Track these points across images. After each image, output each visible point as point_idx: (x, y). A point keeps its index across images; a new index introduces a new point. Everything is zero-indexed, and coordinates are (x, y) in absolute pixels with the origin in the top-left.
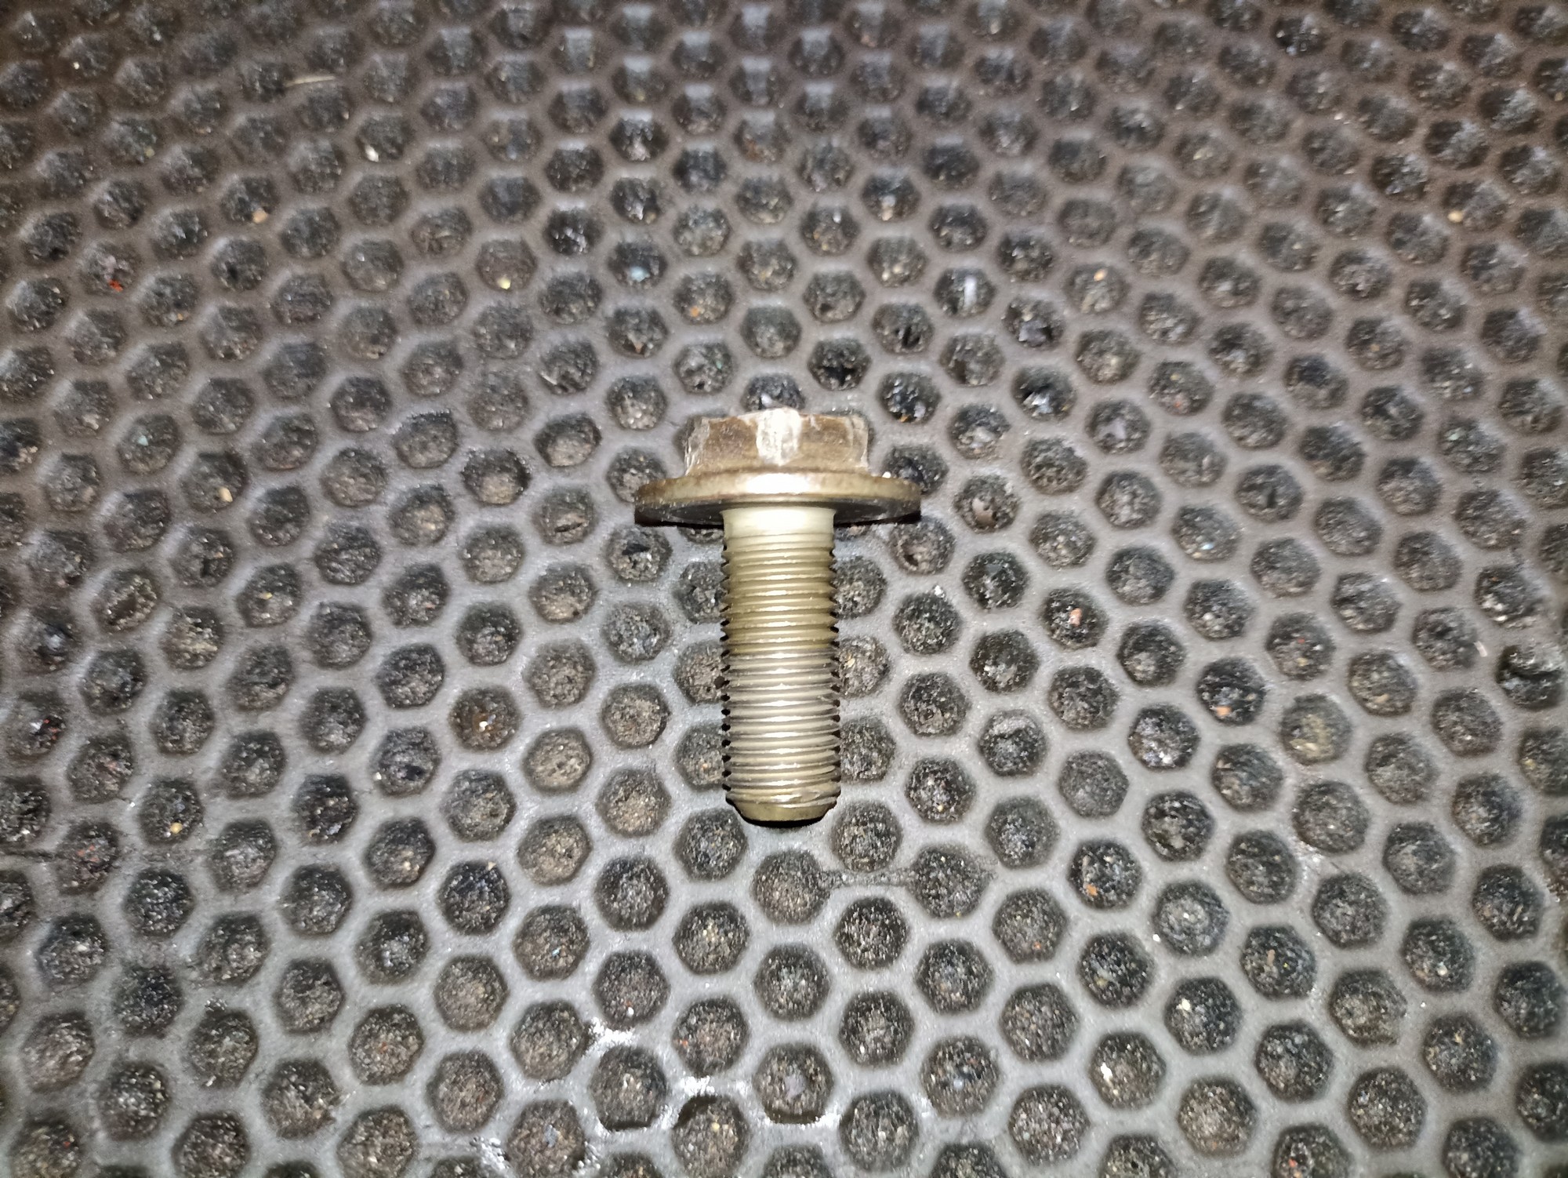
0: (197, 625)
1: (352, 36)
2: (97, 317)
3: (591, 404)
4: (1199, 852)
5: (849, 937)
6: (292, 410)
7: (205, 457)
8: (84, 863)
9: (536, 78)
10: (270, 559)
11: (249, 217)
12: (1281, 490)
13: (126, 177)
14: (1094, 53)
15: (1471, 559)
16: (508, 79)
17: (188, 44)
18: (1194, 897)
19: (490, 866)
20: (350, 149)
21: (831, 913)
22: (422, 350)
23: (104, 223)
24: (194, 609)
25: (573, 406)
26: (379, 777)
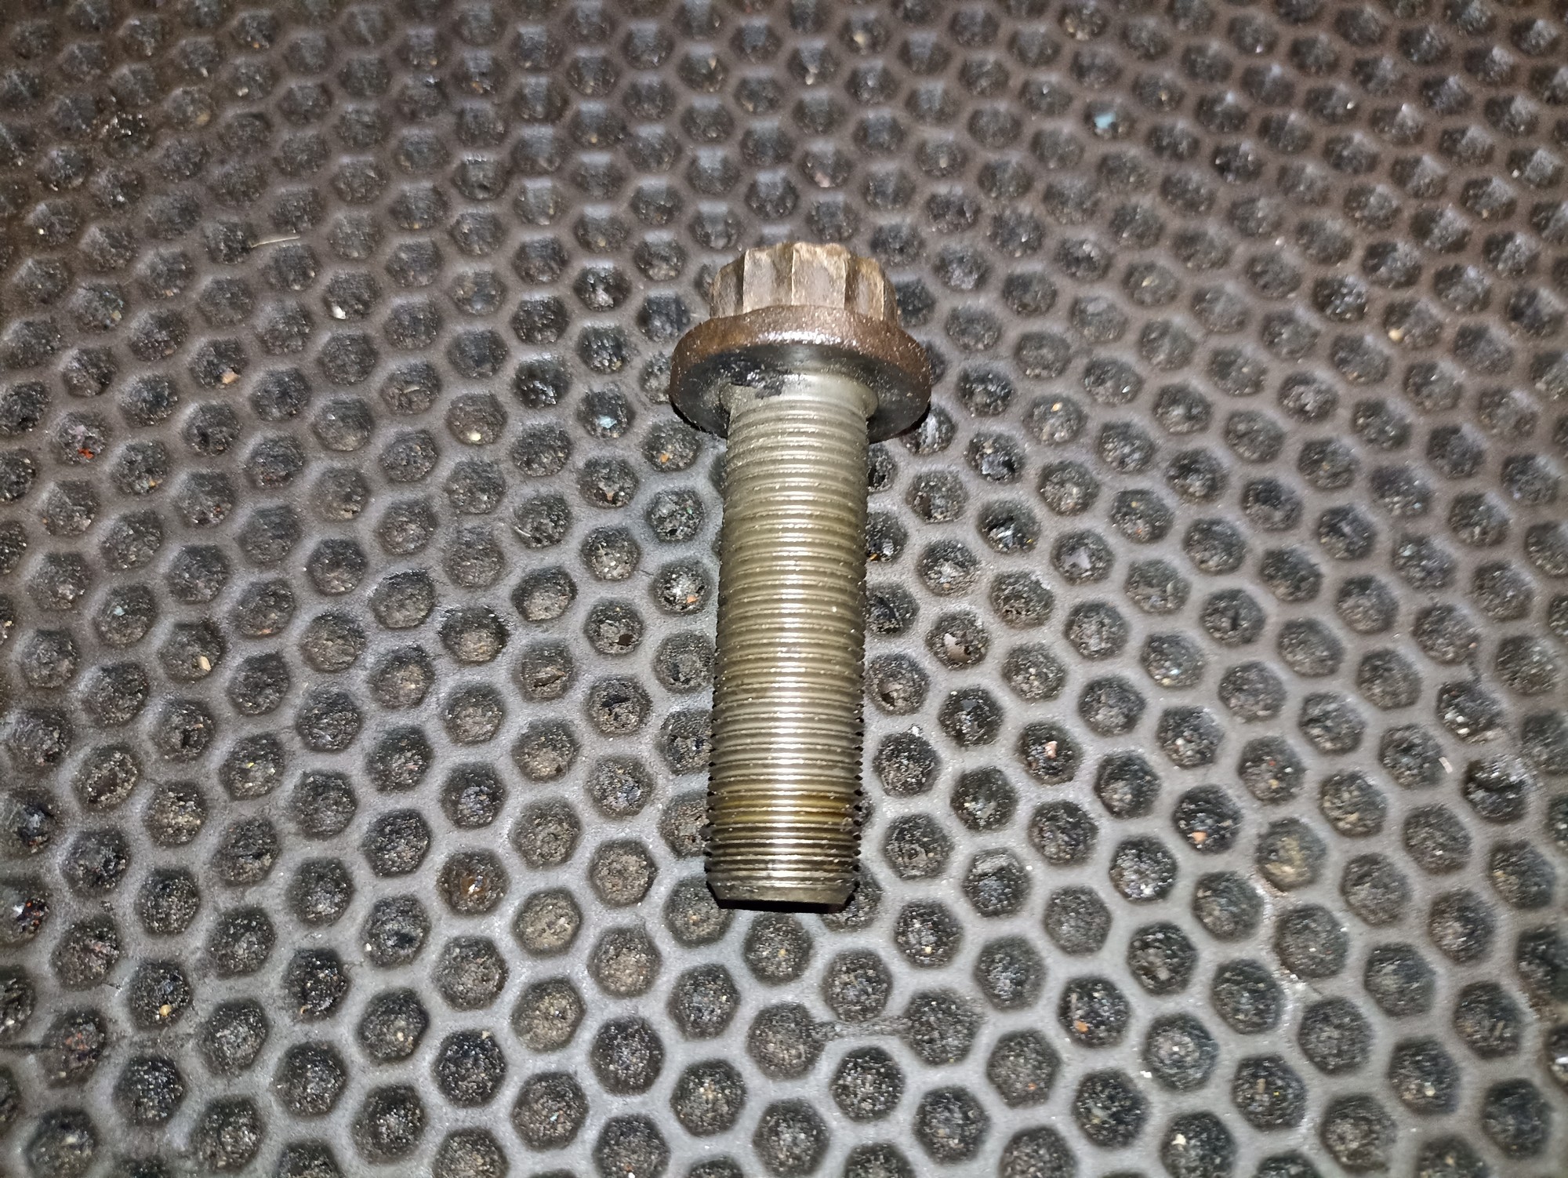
0: (180, 799)
1: (315, 193)
2: (68, 487)
3: (567, 556)
4: (1184, 984)
5: (845, 1087)
6: (270, 576)
7: (181, 627)
8: (71, 1051)
9: (496, 231)
10: (251, 729)
11: (218, 379)
12: (1243, 612)
13: (94, 343)
14: (1040, 186)
15: (1431, 675)
16: (470, 230)
17: (152, 208)
18: (1183, 1029)
19: (485, 1035)
20: (317, 308)
21: (826, 1067)
22: (395, 509)
23: (74, 391)
24: (176, 784)
25: (549, 559)
26: (369, 948)
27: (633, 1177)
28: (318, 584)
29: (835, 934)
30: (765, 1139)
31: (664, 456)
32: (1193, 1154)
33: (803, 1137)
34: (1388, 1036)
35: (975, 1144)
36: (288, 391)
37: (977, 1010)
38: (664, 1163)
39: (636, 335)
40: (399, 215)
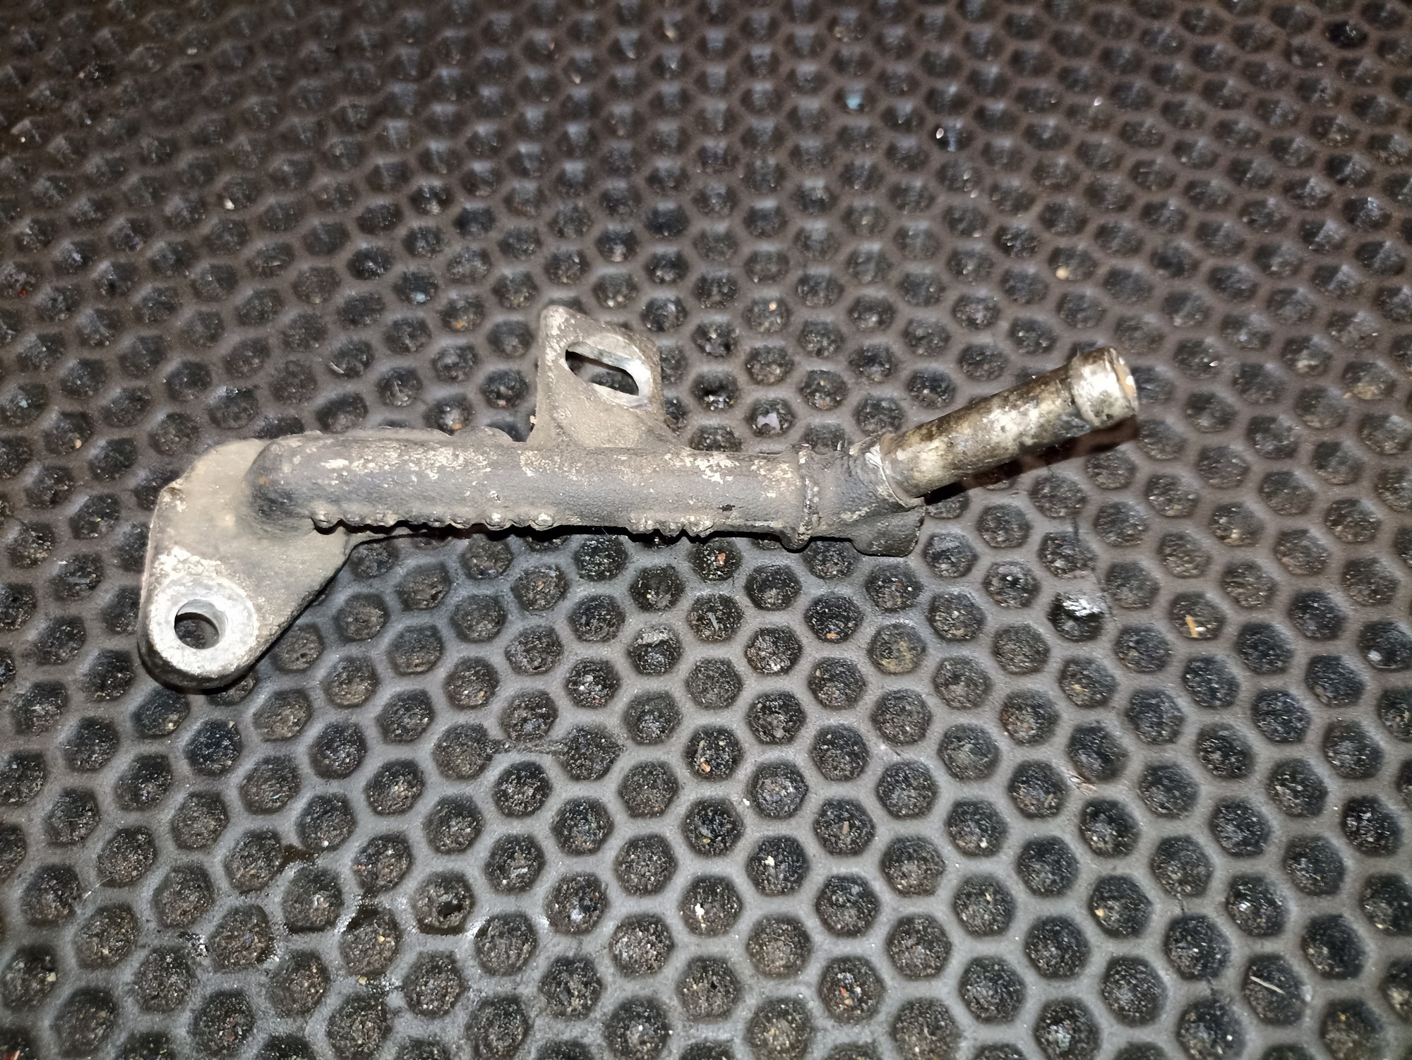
0: (39, 538)
1: (227, 121)
3: (364, 387)
4: (792, 740)
6: (140, 383)
7: (65, 415)
9: (360, 153)
10: (101, 490)
11: (132, 248)
13: (43, 216)
16: (342, 155)
17: (108, 125)
18: (786, 776)
19: (231, 725)
20: (211, 199)
21: (493, 774)
22: (244, 345)
23: (22, 248)
24: (36, 524)
25: (350, 387)
27: (326, 843)
28: (173, 393)
29: (519, 678)
30: (436, 826)
31: (460, 324)
32: (781, 876)
33: (468, 830)
34: (949, 792)
35: (599, 845)
36: (183, 259)
37: (620, 742)
38: (350, 833)
39: (451, 233)
40: (290, 141)
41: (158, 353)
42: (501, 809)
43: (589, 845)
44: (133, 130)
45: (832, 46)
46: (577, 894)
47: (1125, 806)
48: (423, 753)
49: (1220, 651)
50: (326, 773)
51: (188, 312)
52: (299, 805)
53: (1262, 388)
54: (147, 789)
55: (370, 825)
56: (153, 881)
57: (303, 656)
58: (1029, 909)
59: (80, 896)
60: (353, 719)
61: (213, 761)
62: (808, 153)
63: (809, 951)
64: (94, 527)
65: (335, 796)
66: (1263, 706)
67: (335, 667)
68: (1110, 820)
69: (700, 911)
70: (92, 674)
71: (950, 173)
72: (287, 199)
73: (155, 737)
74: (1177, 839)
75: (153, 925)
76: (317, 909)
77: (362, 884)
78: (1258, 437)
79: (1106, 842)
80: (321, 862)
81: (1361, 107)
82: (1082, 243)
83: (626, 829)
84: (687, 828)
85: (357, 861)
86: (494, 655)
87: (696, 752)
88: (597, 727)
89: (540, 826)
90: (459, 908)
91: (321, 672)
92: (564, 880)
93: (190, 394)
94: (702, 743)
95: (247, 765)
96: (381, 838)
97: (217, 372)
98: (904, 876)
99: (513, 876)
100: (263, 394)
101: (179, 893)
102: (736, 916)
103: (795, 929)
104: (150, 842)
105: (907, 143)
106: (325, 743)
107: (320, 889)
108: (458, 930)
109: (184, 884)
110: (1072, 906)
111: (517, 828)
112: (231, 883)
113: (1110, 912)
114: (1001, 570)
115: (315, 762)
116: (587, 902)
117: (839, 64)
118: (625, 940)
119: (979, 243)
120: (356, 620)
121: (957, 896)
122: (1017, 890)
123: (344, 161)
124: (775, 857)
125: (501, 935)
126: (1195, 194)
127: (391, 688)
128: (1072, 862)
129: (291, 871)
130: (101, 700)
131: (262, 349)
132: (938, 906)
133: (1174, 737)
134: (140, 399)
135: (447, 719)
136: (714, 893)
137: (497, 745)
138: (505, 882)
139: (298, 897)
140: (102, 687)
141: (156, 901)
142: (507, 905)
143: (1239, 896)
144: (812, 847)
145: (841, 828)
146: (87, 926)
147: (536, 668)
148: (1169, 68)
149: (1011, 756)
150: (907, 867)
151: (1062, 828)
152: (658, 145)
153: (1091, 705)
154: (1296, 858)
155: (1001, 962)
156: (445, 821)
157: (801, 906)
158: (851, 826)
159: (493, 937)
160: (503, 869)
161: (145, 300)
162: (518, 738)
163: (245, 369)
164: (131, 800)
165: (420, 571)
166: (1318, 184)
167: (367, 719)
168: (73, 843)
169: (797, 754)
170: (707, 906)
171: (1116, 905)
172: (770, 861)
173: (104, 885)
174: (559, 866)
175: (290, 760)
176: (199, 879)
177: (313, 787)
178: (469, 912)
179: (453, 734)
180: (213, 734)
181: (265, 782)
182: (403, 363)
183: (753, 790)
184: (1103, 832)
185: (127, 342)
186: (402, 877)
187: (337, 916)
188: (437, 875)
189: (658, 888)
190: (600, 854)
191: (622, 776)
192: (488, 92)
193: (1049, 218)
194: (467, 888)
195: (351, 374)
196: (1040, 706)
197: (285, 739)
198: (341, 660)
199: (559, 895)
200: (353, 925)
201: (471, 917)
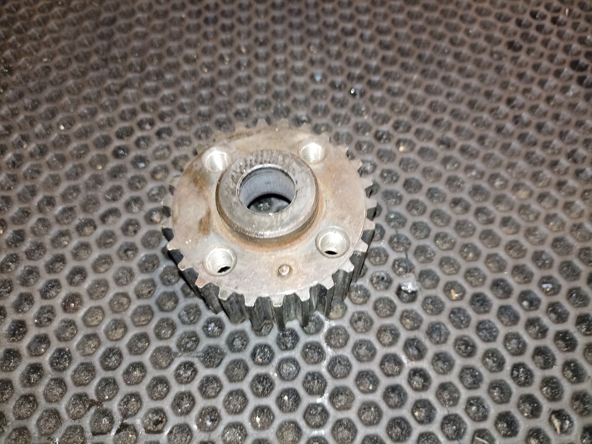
27: (107, 397)
28: (40, 209)
29: (184, 326)
30: (151, 388)
31: (159, 176)
32: (291, 403)
33: (165, 389)
34: (357, 367)
35: (217, 393)
36: (43, 151)
37: (225, 351)
38: (117, 393)
39: (154, 138)
40: (87, 99)
41: (33, 192)
42: (178, 381)
43: (213, 394)
44: (21, 95)
45: (309, 55)
46: (209, 414)
47: (425, 370)
48: (146, 358)
49: (464, 304)
50: (107, 368)
51: (46, 174)
52: (96, 382)
53: (481, 194)
54: (34, 377)
55: (124, 389)
56: (36, 416)
57: (97, 318)
58: (388, 414)
59: (6, 424)
60: (117, 346)
61: (60, 364)
62: (299, 100)
63: (301, 435)
64: (9, 267)
65: (110, 378)
66: (481, 326)
67: (109, 323)
68: (421, 376)
69: (258, 419)
70: (10, 329)
71: (357, 108)
72: (87, 124)
73: (36, 356)
74: (446, 383)
75: (36, 435)
76: (104, 424)
77: (122, 414)
78: (480, 215)
79: (419, 385)
80: (105, 405)
81: (521, 76)
82: (410, 136)
83: (228, 387)
84: (252, 386)
85: (120, 405)
86: (174, 316)
87: (256, 354)
88: (216, 345)
89: (194, 387)
90: (161, 422)
91: (103, 327)
92: (203, 409)
93: (48, 209)
94: (258, 350)
95: (74, 367)
96: (129, 395)
97: (58, 200)
98: (340, 401)
99: (183, 407)
100: (78, 209)
101: (47, 420)
102: (272, 421)
103: (296, 425)
104: (35, 400)
105: (339, 95)
106: (106, 356)
107: (105, 416)
108: (160, 432)
109: (49, 416)
110: (405, 412)
111: (183, 388)
112: (69, 416)
113: (420, 414)
114: (377, 274)
115: (102, 363)
116: (213, 417)
117: (312, 62)
118: (228, 433)
119: (368, 137)
120: (118, 303)
121: (360, 410)
122: (383, 406)
123: (110, 107)
124: (288, 396)
125: (178, 433)
126: (455, 114)
127: (133, 332)
128: (405, 394)
129: (93, 410)
130: (14, 341)
131: (76, 189)
132: (352, 414)
133: (445, 341)
134: (27, 212)
135: (155, 344)
136: (263, 412)
137: (176, 354)
138: (180, 410)
139: (96, 420)
140: (14, 335)
141: (38, 425)
142: (180, 420)
143: (472, 405)
144: (302, 392)
145: (314, 383)
146: (9, 437)
147: (191, 321)
148: (445, 61)
149: (381, 351)
150: (340, 397)
151: (401, 380)
152: (239, 99)
153: (413, 329)
154: (494, 388)
155: (377, 436)
156: (155, 386)
157: (298, 416)
158: (318, 382)
159: (175, 434)
160: (179, 405)
161: (28, 169)
162: (184, 350)
163: (70, 197)
164: (27, 382)
165: (143, 282)
166: (503, 108)
167: (123, 345)
168: (3, 402)
169: (296, 354)
170: (261, 417)
171: (423, 410)
172: (286, 398)
173: (16, 419)
174: (201, 403)
175: (91, 364)
176: (55, 414)
177: (101, 374)
178: (165, 424)
179: (158, 350)
180: (60, 354)
181: (82, 372)
182: (135, 194)
183: (279, 369)
184: (418, 381)
185: (20, 188)
186: (139, 409)
187: (112, 428)
188: (152, 409)
189: (241, 411)
190: (217, 398)
191: (226, 365)
192: (169, 76)
193: (396, 126)
194: (164, 414)
195: (114, 199)
196: (393, 330)
197: (90, 355)
198: (112, 320)
199: (202, 415)
200: (118, 431)
201: (166, 426)
